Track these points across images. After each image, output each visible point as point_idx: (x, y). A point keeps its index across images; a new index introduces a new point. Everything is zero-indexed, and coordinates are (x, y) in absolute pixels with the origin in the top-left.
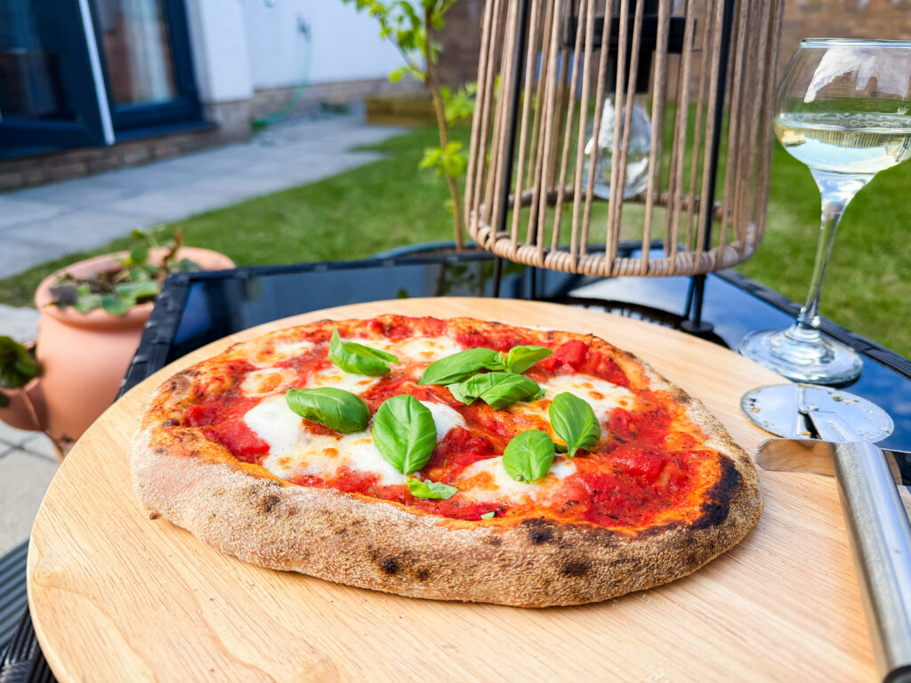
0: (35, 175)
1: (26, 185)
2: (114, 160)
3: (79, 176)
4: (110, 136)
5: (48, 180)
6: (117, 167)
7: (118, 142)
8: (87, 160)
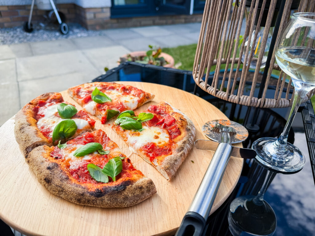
0: (170, 21)
1: (166, 24)
2: (194, 19)
3: (181, 23)
4: (191, 12)
5: (173, 23)
6: (193, 22)
7: (194, 14)
8: (185, 19)
